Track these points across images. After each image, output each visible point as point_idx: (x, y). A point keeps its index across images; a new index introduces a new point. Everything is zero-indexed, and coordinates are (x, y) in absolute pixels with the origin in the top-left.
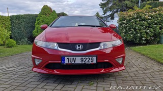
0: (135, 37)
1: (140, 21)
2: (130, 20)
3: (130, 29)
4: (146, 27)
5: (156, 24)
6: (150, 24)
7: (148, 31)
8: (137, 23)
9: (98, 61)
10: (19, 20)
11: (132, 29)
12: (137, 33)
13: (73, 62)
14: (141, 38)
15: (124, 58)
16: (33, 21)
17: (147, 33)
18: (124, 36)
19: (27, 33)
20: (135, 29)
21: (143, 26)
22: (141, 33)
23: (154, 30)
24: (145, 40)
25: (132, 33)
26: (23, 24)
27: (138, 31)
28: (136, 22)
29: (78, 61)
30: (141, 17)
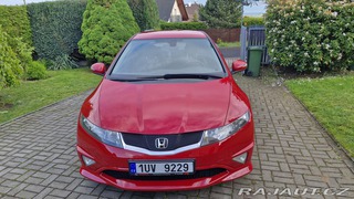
0: (297, 59)
1: (311, 22)
2: (289, 20)
3: (287, 40)
4: (325, 37)
5: (347, 30)
6: (332, 31)
7: (328, 46)
8: (305, 27)
9: (197, 168)
10: (46, 15)
11: (293, 42)
12: (303, 50)
13: (151, 172)
14: (310, 62)
15: (249, 153)
16: (76, 15)
17: (324, 51)
18: (275, 55)
19: (68, 44)
20: (299, 42)
21: (316, 35)
22: (311, 50)
23: (341, 45)
24: (319, 66)
25: (292, 50)
26: (56, 23)
27: (305, 45)
28: (302, 24)
29: (160, 169)
30: (314, 12)
